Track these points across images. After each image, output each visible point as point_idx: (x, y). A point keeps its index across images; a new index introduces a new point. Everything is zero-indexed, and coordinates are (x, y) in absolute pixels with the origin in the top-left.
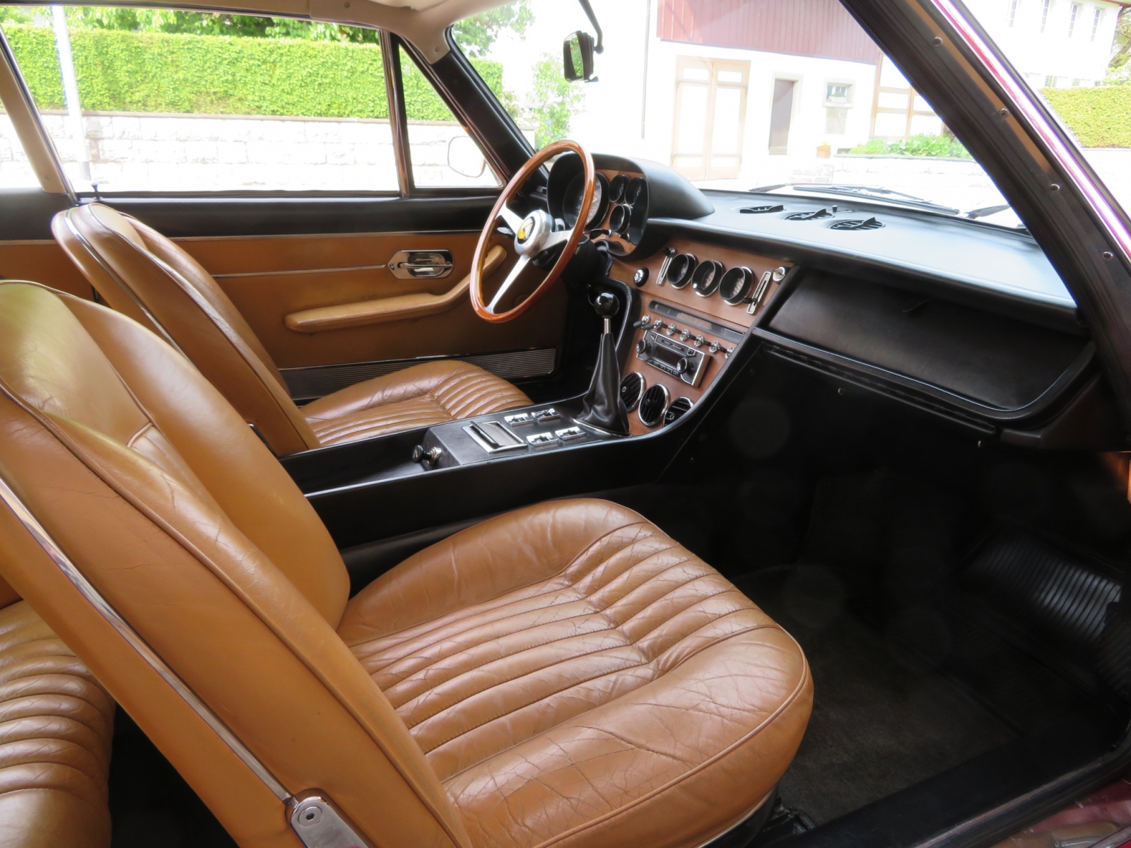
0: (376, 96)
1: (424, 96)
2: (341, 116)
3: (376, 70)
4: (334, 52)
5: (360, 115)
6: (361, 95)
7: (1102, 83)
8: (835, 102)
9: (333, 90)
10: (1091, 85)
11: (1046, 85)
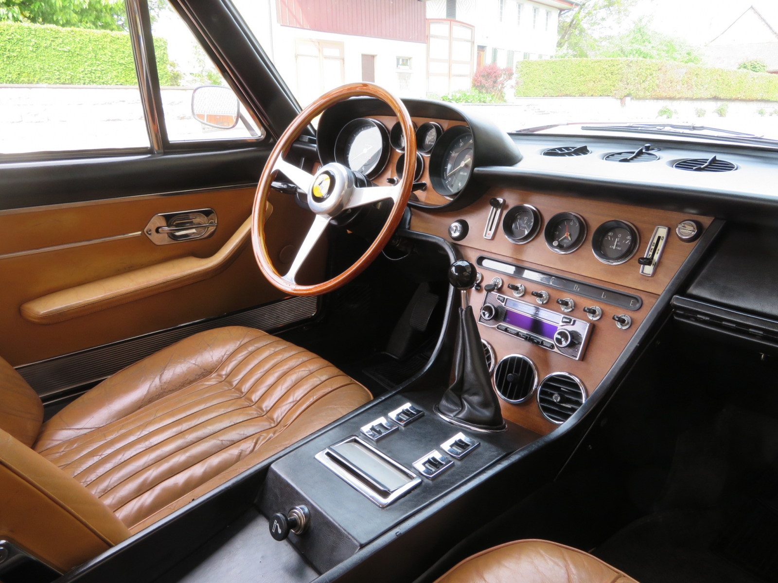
0: (61, 66)
1: (102, 66)
2: (31, 83)
3: (58, 46)
4: (18, 31)
5: (48, 82)
6: (47, 66)
7: (554, 57)
8: (403, 69)
9: (22, 62)
10: (548, 58)
11: (524, 58)
